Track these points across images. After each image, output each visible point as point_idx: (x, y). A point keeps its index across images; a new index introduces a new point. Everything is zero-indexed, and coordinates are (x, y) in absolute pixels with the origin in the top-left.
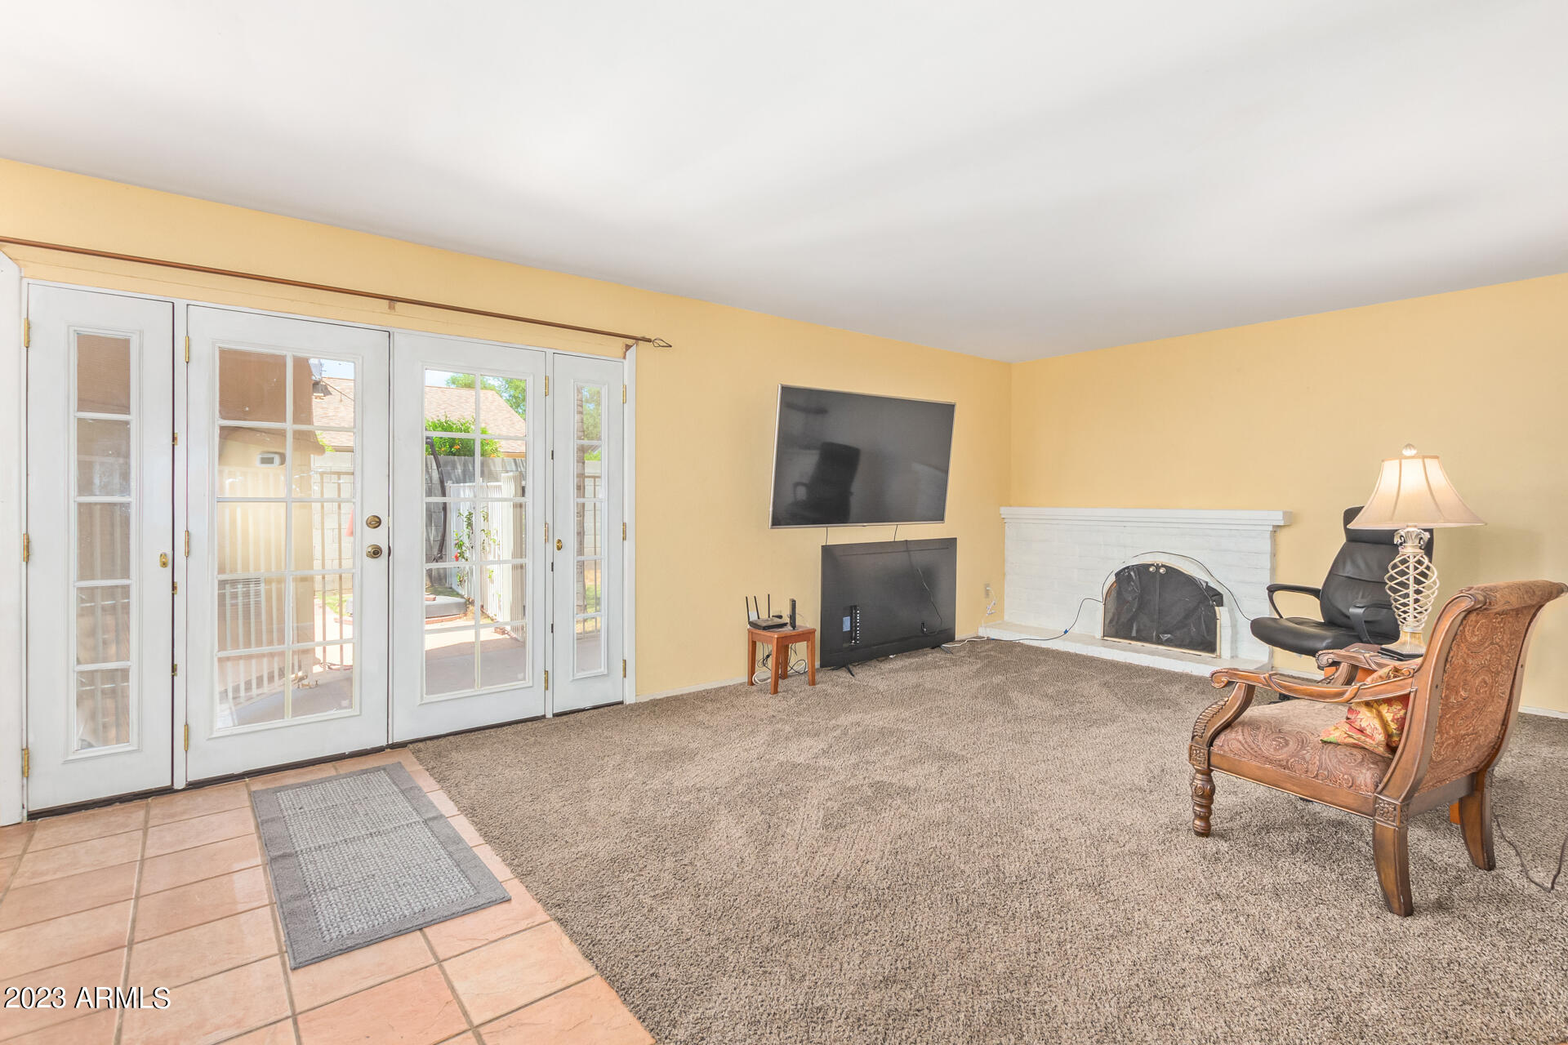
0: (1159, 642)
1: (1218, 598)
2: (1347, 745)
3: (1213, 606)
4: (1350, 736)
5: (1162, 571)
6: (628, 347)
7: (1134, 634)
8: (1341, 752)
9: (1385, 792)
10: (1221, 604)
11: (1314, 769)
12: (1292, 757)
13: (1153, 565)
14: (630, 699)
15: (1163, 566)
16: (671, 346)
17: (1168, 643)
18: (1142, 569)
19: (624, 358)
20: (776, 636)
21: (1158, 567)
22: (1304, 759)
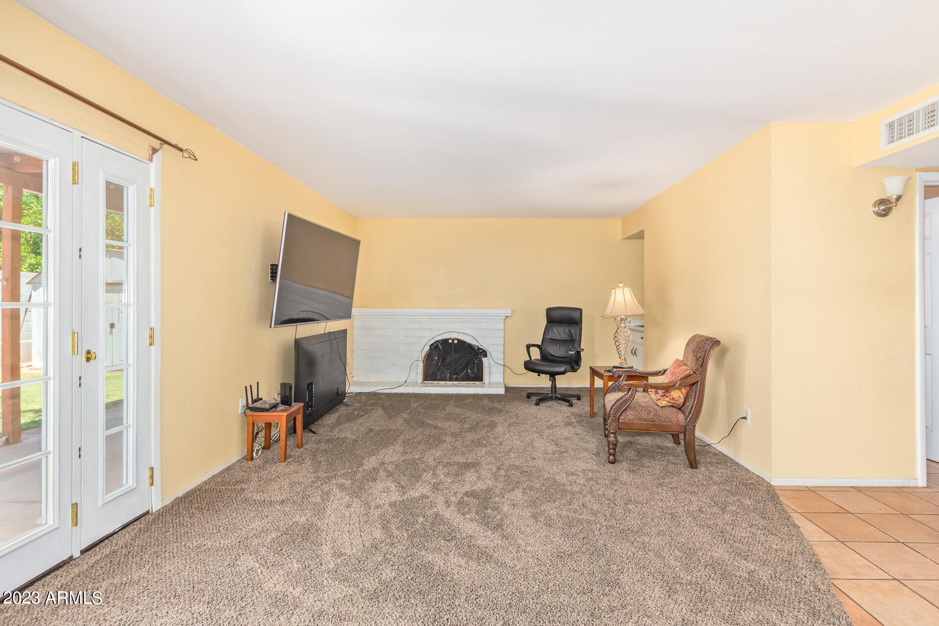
0: (451, 380)
1: (484, 353)
2: (668, 406)
3: (481, 358)
4: (670, 402)
5: (456, 342)
6: (155, 151)
7: (438, 378)
8: (668, 409)
9: (690, 422)
10: (486, 356)
11: (663, 419)
12: (655, 416)
13: (450, 339)
14: (156, 505)
15: (456, 339)
16: (197, 160)
17: (456, 380)
18: (445, 342)
19: (151, 160)
20: (285, 414)
21: (453, 340)
22: (659, 415)
